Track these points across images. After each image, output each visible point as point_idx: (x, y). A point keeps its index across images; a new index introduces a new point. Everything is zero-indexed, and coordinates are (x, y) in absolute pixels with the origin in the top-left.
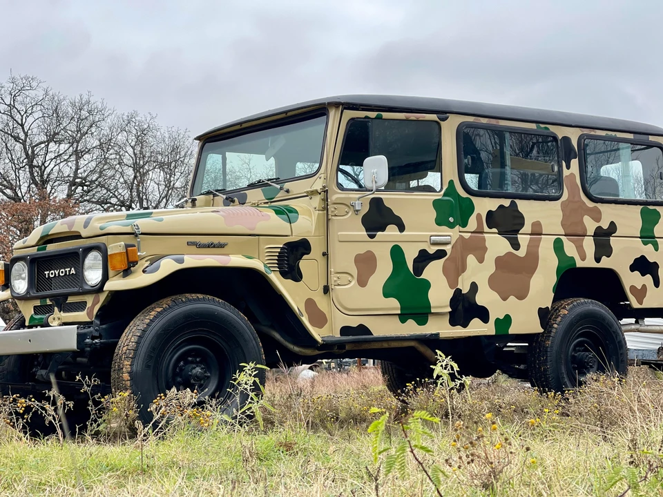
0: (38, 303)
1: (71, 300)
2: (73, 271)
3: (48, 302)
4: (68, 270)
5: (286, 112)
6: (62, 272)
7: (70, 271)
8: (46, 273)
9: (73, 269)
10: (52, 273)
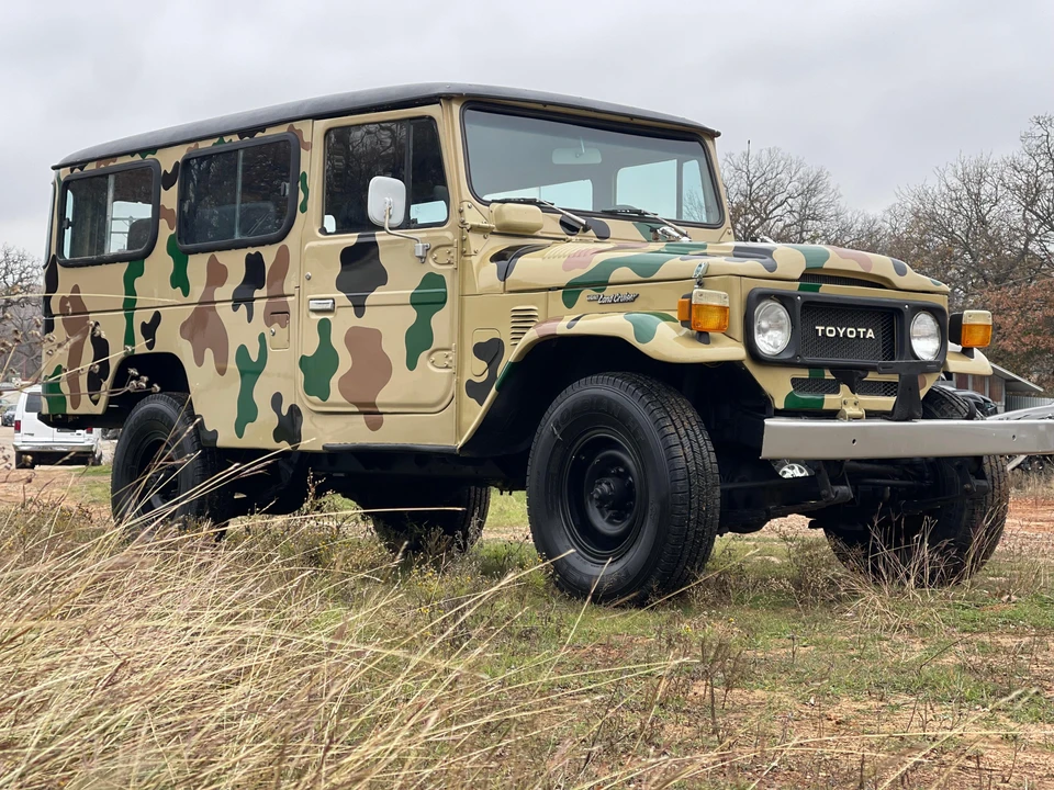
0: (804, 374)
1: (872, 376)
3: (828, 375)
4: (862, 330)
5: (632, 117)
6: (851, 332)
7: (864, 334)
8: (820, 328)
9: (870, 330)
10: (831, 331)
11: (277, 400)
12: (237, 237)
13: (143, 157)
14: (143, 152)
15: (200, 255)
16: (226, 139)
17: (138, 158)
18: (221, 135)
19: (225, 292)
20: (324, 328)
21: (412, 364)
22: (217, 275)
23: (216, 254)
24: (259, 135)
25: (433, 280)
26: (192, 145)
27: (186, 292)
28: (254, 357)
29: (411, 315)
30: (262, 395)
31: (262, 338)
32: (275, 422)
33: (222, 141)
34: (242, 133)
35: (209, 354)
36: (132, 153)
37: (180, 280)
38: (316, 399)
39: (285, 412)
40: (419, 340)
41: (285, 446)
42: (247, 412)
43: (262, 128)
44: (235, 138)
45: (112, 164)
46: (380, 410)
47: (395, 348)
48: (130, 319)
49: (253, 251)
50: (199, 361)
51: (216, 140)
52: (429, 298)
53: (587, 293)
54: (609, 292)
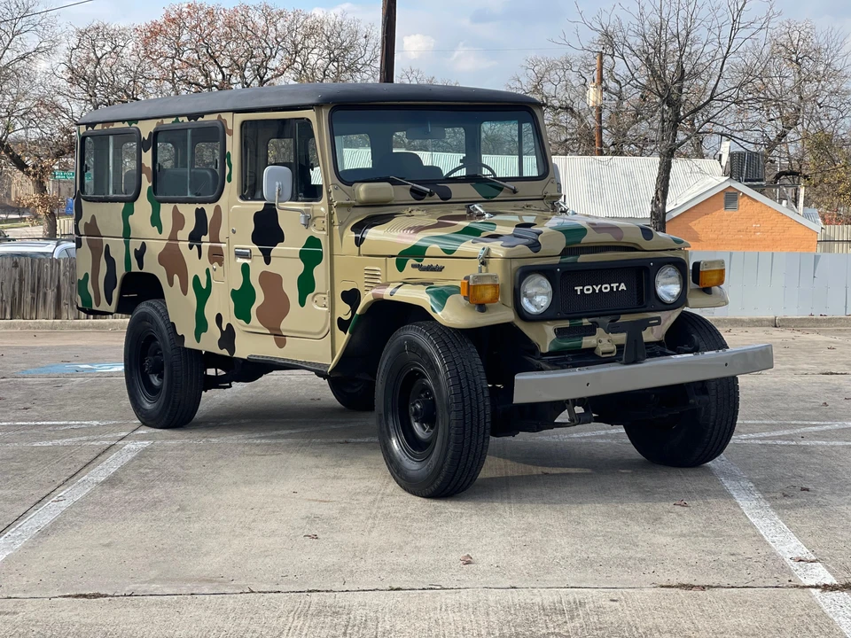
0: (566, 324)
2: (623, 287)
4: (615, 285)
6: (606, 288)
7: (618, 287)
8: (578, 288)
9: (623, 284)
10: (588, 289)
11: (219, 318)
12: (189, 196)
13: (130, 125)
14: (131, 121)
15: (167, 204)
16: (180, 119)
17: (126, 125)
18: (177, 116)
19: (184, 234)
20: (245, 269)
21: (302, 303)
22: (179, 221)
23: (177, 205)
24: (200, 119)
25: (313, 242)
26: (160, 120)
27: (160, 232)
28: (204, 286)
29: (300, 267)
30: (210, 313)
31: (208, 271)
32: (219, 335)
33: (177, 121)
34: (190, 116)
35: (176, 278)
36: (123, 121)
37: (156, 221)
38: (242, 322)
39: (224, 329)
40: (306, 285)
41: (225, 352)
42: (201, 325)
43: (202, 114)
44: (186, 120)
45: (111, 127)
46: (284, 334)
47: (291, 290)
48: (127, 244)
49: (199, 206)
50: (171, 283)
51: (174, 119)
52: (311, 254)
53: (411, 261)
54: (426, 262)
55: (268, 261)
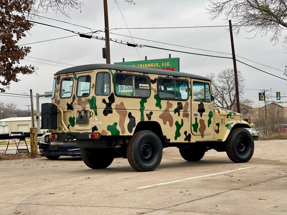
11: (186, 133)
13: (144, 74)
15: (164, 100)
16: (170, 77)
17: (142, 74)
18: (168, 76)
19: (172, 109)
20: (196, 119)
21: (209, 127)
23: (169, 101)
24: (178, 78)
26: (160, 75)
27: (161, 109)
28: (180, 123)
29: (208, 118)
30: (182, 131)
31: (182, 120)
32: (185, 137)
33: (168, 77)
34: (174, 76)
35: (168, 122)
36: (140, 72)
37: (158, 105)
38: (195, 132)
39: (187, 135)
40: (209, 122)
41: (187, 142)
42: (178, 134)
43: (179, 77)
44: (172, 77)
45: (133, 73)
46: (204, 135)
47: (206, 123)
48: (142, 112)
49: (179, 102)
50: (165, 123)
51: (167, 76)
52: (211, 115)
53: (229, 116)
54: (232, 117)
55: (201, 117)
